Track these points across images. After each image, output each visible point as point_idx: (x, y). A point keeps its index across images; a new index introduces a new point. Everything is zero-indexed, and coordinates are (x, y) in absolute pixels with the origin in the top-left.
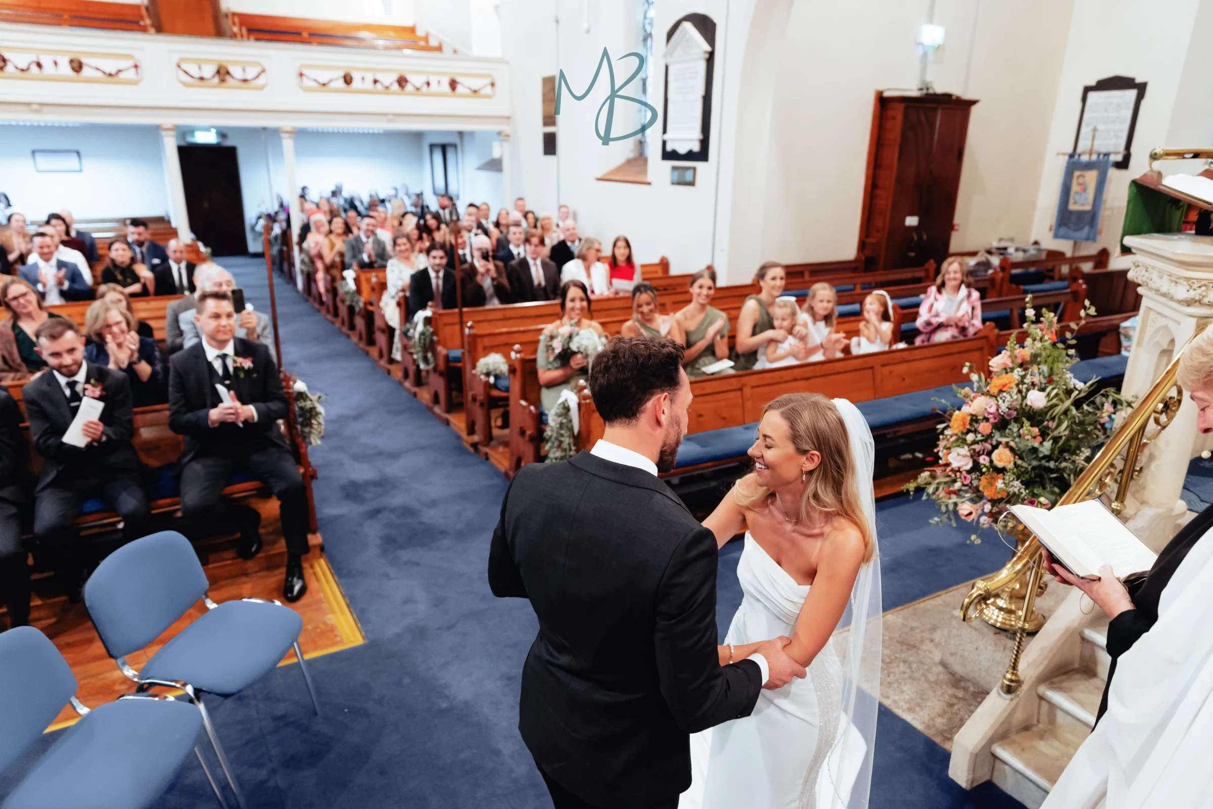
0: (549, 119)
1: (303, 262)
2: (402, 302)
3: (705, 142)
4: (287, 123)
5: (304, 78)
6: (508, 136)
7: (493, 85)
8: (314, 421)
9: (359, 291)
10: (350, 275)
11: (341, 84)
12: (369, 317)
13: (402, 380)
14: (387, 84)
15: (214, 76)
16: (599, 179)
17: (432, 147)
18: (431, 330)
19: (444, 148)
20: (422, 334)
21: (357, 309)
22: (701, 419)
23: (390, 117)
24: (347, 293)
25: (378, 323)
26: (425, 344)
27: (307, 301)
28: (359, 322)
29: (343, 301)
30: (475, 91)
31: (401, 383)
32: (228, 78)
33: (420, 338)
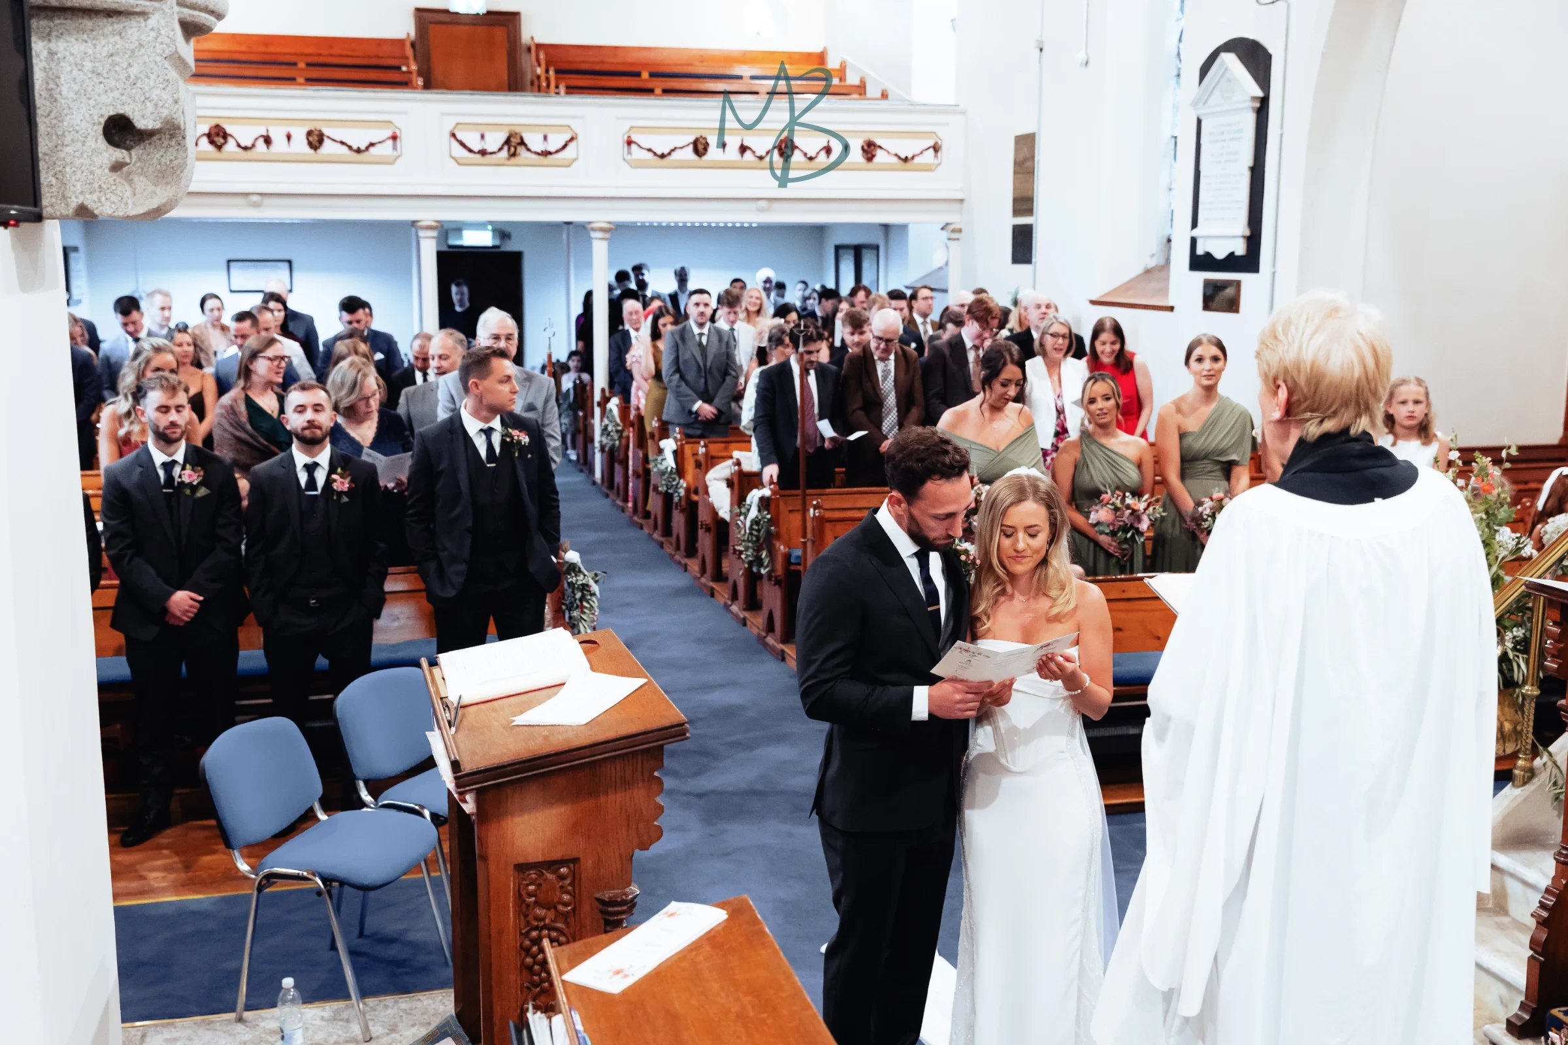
0: (1023, 203)
1: (605, 430)
2: (736, 480)
3: (1254, 240)
4: (599, 216)
5: (634, 146)
6: (960, 231)
7: (936, 148)
8: (585, 604)
9: (680, 471)
10: (669, 445)
11: (689, 153)
12: (691, 508)
13: (729, 603)
14: (761, 152)
15: (500, 149)
16: (1093, 302)
17: (838, 248)
18: (769, 516)
19: (858, 252)
20: (755, 522)
21: (676, 499)
22: (1119, 634)
23: (763, 204)
24: (663, 473)
25: (703, 516)
26: (758, 538)
27: (607, 496)
28: (678, 520)
29: (656, 488)
30: (906, 160)
31: (727, 607)
32: (521, 150)
33: (751, 528)
